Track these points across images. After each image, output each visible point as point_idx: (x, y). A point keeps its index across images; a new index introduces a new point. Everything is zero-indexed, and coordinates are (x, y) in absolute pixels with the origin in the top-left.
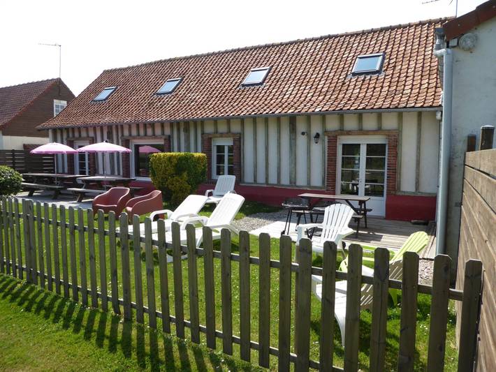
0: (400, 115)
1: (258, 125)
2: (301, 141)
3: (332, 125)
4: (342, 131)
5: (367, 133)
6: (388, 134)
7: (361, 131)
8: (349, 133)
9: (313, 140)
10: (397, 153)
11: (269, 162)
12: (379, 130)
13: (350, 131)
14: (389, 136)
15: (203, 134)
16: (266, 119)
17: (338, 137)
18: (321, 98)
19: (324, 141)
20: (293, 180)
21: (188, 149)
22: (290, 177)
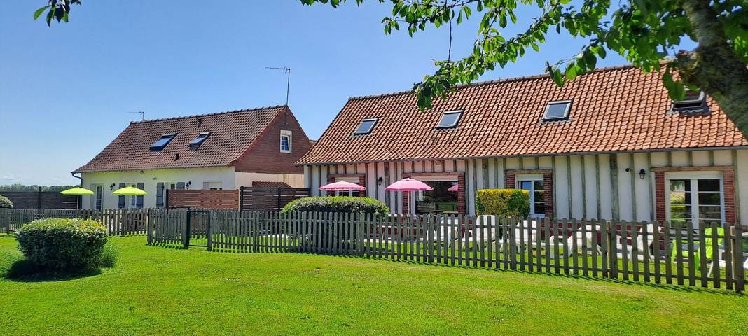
0: (734, 153)
1: (571, 161)
2: (623, 177)
3: (659, 160)
4: (670, 167)
5: (699, 168)
6: (722, 169)
7: (691, 167)
8: (679, 169)
9: (637, 177)
10: (734, 189)
11: (586, 199)
12: (712, 166)
13: (680, 167)
14: (723, 171)
15: (506, 170)
16: (581, 156)
17: (666, 173)
18: (643, 135)
19: (650, 176)
20: (615, 216)
21: (487, 186)
22: (613, 213)
